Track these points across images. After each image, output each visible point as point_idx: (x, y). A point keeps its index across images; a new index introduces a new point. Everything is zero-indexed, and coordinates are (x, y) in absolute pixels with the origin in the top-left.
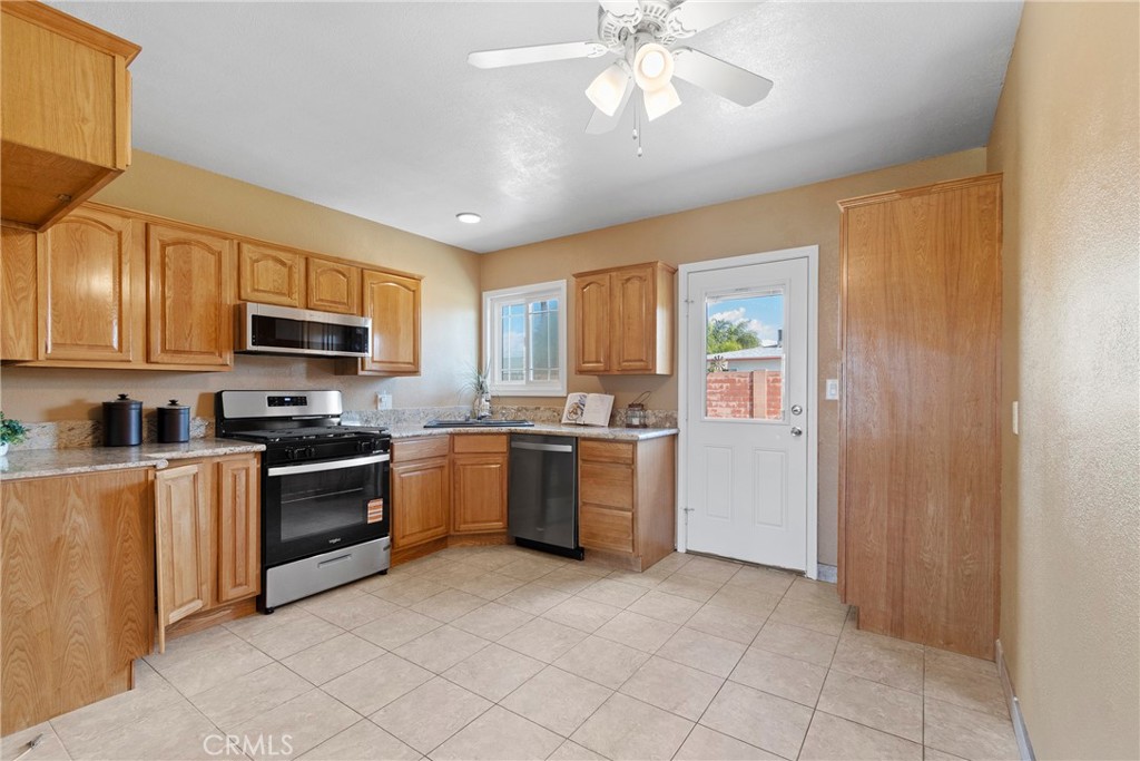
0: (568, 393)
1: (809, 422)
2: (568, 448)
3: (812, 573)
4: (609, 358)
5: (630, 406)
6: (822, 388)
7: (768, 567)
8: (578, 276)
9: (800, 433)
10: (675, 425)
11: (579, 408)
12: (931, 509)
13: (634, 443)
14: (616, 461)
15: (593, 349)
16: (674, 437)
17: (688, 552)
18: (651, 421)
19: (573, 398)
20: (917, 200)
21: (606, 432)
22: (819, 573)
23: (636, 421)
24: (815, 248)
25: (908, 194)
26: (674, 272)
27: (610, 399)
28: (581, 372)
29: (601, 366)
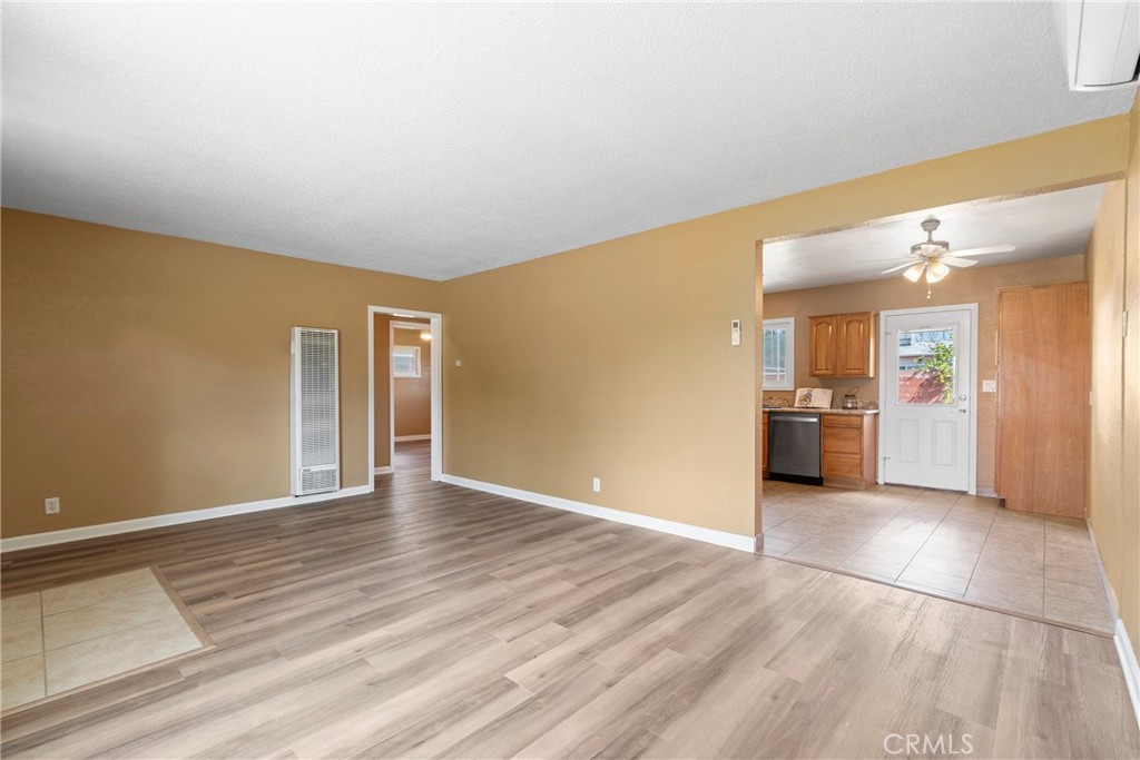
0: (796, 388)
1: (971, 405)
2: (815, 420)
3: (973, 491)
4: (835, 368)
5: (846, 396)
6: (980, 385)
7: (942, 491)
8: (811, 318)
9: (964, 411)
10: (877, 408)
11: (808, 397)
12: (1049, 446)
13: (862, 416)
14: (849, 427)
15: (824, 361)
16: (876, 415)
17: (886, 484)
18: (860, 405)
19: (801, 392)
20: (1042, 290)
21: (829, 411)
22: (977, 491)
23: (849, 405)
24: (976, 305)
25: (1037, 287)
26: (877, 316)
27: (831, 391)
28: (814, 376)
29: (829, 372)
